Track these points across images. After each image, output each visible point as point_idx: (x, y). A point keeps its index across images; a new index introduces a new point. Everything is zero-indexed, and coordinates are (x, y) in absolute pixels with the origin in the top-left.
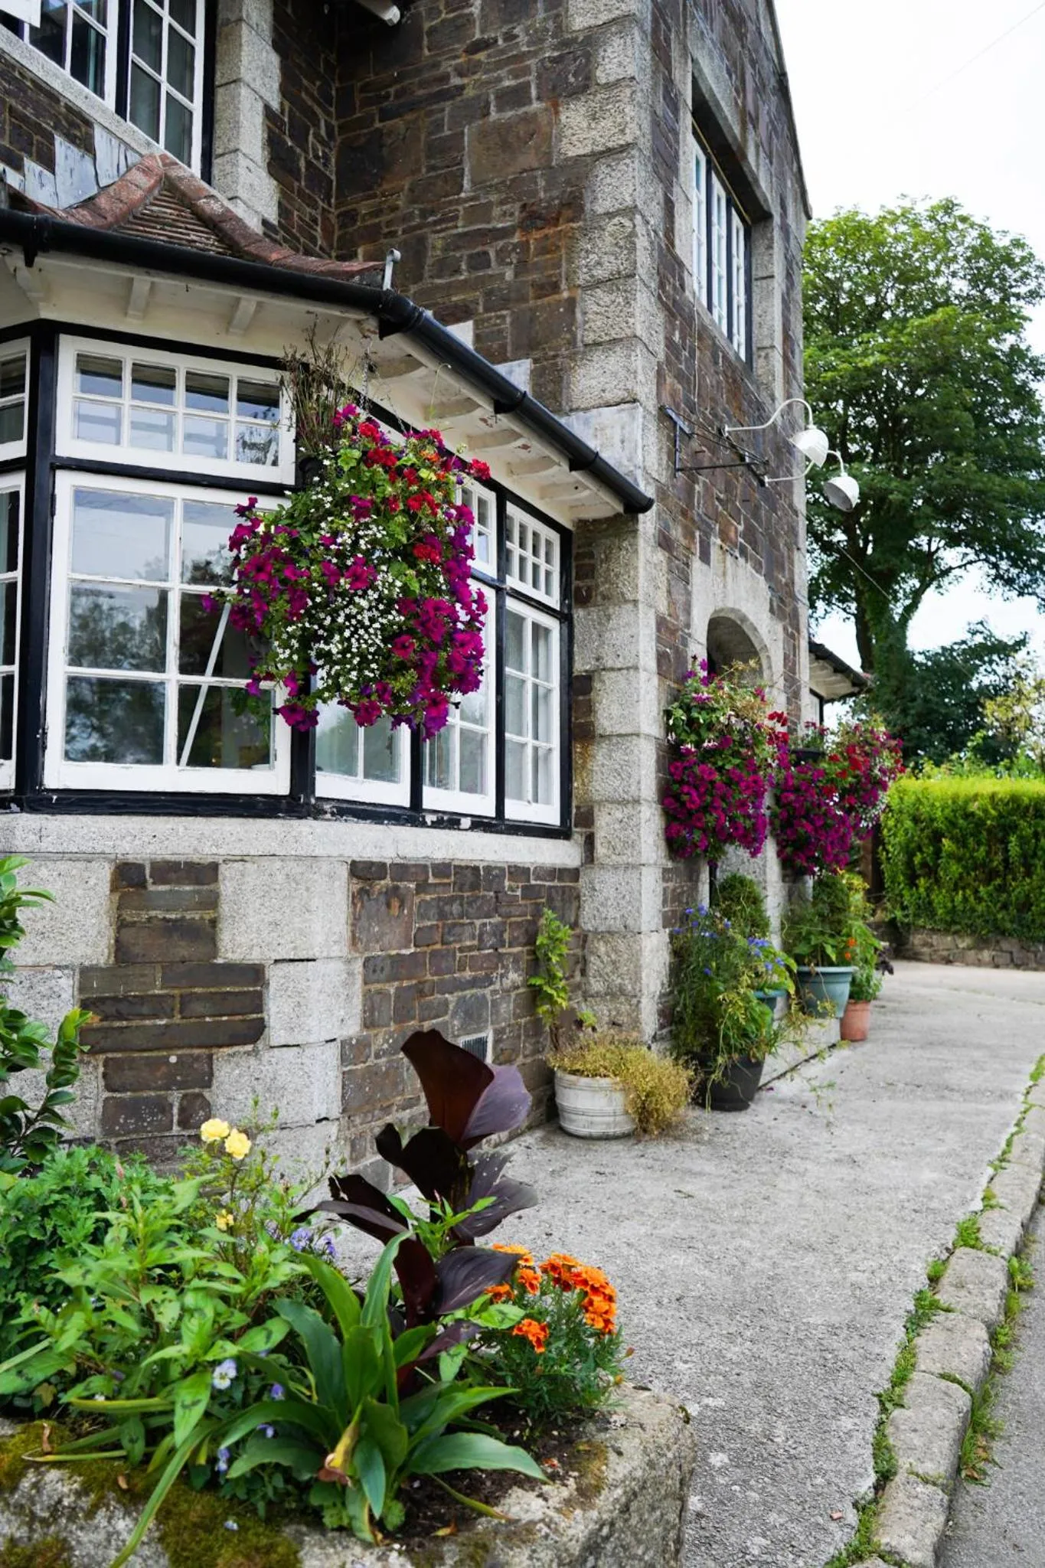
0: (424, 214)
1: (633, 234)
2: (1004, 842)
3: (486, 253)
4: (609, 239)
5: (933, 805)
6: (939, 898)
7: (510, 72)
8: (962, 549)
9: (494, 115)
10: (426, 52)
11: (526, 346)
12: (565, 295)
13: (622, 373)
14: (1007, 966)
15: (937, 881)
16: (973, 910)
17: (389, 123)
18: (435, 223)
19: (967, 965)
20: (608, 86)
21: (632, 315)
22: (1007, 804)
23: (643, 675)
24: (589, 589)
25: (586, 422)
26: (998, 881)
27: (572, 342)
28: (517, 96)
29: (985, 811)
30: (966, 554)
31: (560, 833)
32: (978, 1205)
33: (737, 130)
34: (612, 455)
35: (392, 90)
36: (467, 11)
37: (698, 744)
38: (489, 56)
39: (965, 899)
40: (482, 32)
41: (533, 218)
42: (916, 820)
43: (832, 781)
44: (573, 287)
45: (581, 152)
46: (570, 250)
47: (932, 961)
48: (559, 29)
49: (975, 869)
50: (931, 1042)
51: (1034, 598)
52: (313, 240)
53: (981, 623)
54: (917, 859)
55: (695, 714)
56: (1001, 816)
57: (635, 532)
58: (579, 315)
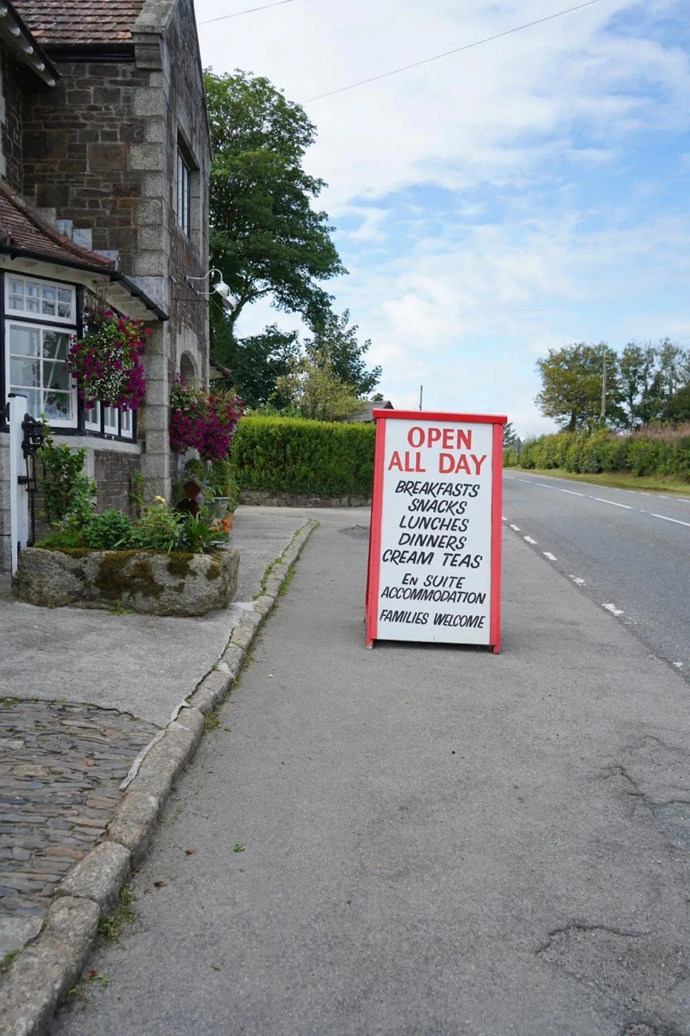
0: (67, 177)
1: (161, 208)
2: (284, 448)
3: (97, 201)
4: (151, 208)
5: (253, 430)
6: (255, 475)
7: (108, 124)
8: (264, 281)
9: (100, 142)
10: (68, 104)
11: (115, 245)
12: (133, 227)
13: (157, 264)
14: (284, 506)
15: (253, 466)
16: (270, 480)
17: (49, 130)
18: (73, 182)
19: (266, 506)
20: (150, 143)
21: (161, 241)
22: (286, 430)
23: (165, 383)
24: (144, 348)
25: (142, 281)
26: (281, 466)
27: (136, 247)
28: (111, 136)
29: (277, 433)
30: (266, 284)
31: (132, 441)
32: (280, 556)
33: (190, 140)
34: (152, 297)
35: (51, 115)
36: (87, 90)
37: (182, 409)
38: (98, 114)
39: (266, 475)
40: (95, 102)
41: (118, 191)
42: (244, 437)
43: (221, 421)
44: (136, 224)
45: (140, 168)
46: (135, 209)
47: (251, 504)
48: (130, 113)
49: (271, 461)
50: (257, 527)
51: (301, 313)
52: (16, 179)
53: (273, 327)
54: (244, 456)
55: (181, 397)
56: (283, 436)
57: (162, 328)
58: (139, 237)
